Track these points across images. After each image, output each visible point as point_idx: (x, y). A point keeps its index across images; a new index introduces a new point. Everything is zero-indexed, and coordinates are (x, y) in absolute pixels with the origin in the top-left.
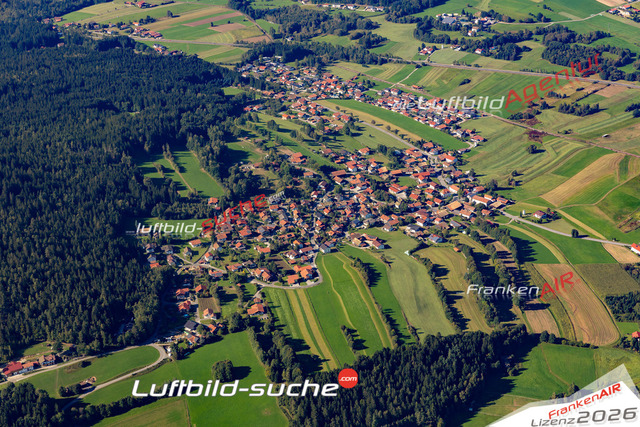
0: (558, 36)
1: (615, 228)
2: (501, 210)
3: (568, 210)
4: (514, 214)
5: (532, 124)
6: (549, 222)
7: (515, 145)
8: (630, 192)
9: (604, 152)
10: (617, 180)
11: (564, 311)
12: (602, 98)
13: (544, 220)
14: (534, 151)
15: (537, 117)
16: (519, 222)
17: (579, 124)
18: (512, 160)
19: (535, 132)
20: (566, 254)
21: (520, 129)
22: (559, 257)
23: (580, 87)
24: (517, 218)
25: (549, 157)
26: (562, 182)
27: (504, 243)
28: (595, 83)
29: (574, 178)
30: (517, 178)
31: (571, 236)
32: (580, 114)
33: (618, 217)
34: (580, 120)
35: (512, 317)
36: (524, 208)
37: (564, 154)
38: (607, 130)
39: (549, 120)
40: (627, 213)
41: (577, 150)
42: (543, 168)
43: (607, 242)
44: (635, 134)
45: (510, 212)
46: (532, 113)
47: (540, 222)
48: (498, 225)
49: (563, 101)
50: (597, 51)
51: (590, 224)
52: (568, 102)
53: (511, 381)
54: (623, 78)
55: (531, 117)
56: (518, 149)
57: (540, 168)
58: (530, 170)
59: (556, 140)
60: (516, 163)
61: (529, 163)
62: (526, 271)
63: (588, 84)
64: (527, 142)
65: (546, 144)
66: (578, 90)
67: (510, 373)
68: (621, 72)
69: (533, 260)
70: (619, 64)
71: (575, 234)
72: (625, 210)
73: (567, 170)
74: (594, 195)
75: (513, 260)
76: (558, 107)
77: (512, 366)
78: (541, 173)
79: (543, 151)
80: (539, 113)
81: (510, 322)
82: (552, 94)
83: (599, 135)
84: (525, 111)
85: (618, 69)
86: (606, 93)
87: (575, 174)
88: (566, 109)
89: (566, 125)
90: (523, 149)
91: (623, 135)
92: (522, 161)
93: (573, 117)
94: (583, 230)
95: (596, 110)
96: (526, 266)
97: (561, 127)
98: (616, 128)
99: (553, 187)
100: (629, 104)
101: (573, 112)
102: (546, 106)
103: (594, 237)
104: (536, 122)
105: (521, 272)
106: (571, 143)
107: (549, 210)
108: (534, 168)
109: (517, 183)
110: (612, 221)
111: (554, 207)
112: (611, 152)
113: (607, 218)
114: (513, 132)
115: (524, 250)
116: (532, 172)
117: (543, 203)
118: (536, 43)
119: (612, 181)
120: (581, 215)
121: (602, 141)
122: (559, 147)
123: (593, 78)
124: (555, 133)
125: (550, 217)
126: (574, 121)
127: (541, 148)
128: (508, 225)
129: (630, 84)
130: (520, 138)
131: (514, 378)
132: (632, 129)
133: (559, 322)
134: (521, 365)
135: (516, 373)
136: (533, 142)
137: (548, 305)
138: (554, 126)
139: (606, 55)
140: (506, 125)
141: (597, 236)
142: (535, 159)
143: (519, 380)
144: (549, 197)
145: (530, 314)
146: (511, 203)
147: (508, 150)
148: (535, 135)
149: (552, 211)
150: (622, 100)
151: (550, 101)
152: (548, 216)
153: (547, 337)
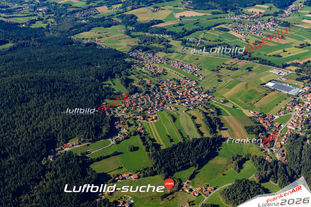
0: (224, 46)
1: (245, 105)
2: (211, 99)
3: (230, 99)
4: (215, 100)
5: (218, 73)
6: (225, 103)
7: (213, 79)
8: (249, 94)
9: (240, 82)
10: (245, 91)
11: (232, 131)
12: (239, 65)
13: (224, 102)
14: (219, 81)
15: (219, 70)
16: (216, 103)
18: (213, 84)
19: (219, 75)
20: (231, 113)
21: (215, 74)
22: (229, 114)
23: (232, 62)
24: (215, 102)
25: (223, 83)
26: (228, 91)
27: (213, 109)
28: (236, 60)
29: (232, 89)
30: (215, 89)
31: (232, 107)
32: (232, 70)
33: (246, 102)
35: (217, 132)
36: (218, 99)
37: (228, 82)
38: (241, 75)
39: (223, 71)
40: (248, 101)
41: (232, 81)
42: (222, 86)
43: (243, 109)
44: (249, 77)
45: (213, 100)
46: (218, 69)
47: (223, 103)
48: (210, 104)
49: (227, 66)
51: (238, 104)
52: (229, 66)
53: (218, 152)
54: (244, 59)
55: (218, 70)
56: (214, 80)
57: (221, 86)
58: (218, 87)
59: (226, 78)
60: (214, 85)
61: (218, 85)
62: (220, 118)
63: (234, 61)
64: (217, 78)
65: (223, 79)
66: (231, 63)
67: (217, 150)
69: (221, 115)
70: (243, 55)
71: (234, 107)
72: (248, 100)
73: (230, 87)
74: (238, 95)
75: (216, 114)
76: (226, 68)
77: (218, 148)
78: (222, 88)
79: (222, 81)
80: (220, 69)
81: (216, 134)
82: (223, 64)
83: (239, 77)
84: (215, 69)
85: (243, 57)
87: (232, 88)
88: (228, 68)
89: (228, 73)
90: (216, 80)
91: (246, 77)
92: (216, 84)
94: (236, 106)
95: (237, 69)
96: (220, 117)
97: (227, 74)
98: (243, 74)
99: (225, 92)
100: (247, 67)
101: (230, 69)
102: (222, 67)
103: (239, 108)
104: (219, 72)
106: (230, 79)
107: (225, 99)
108: (220, 86)
109: (215, 91)
111: (227, 99)
112: (242, 82)
113: (243, 102)
114: (213, 75)
115: (219, 111)
116: (219, 88)
117: (223, 97)
119: (243, 91)
120: (235, 101)
121: (239, 79)
122: (227, 80)
123: (235, 59)
124: (225, 76)
125: (226, 101)
126: (231, 72)
127: (221, 80)
128: (213, 104)
129: (246, 61)
130: (215, 77)
131: (219, 151)
132: (248, 75)
133: (231, 134)
134: (220, 147)
135: (219, 150)
136: (219, 78)
137: (227, 129)
138: (225, 74)
140: (210, 73)
141: (240, 108)
142: (220, 83)
144: (225, 95)
145: (222, 131)
146: (214, 97)
147: (212, 80)
148: (219, 76)
149: (226, 99)
150: (245, 66)
151: (223, 66)
152: (225, 101)
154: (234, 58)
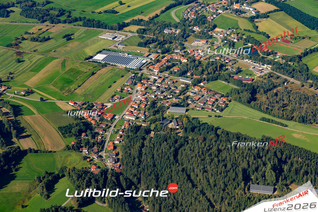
0: (27, 4)
1: (61, 94)
2: (4, 92)
3: (38, 88)
4: (11, 93)
5: (17, 48)
6: (29, 95)
7: (10, 59)
8: (67, 76)
9: (53, 58)
10: (61, 72)
11: (38, 137)
12: (51, 33)
13: (26, 95)
14: (19, 61)
15: (20, 45)
16: (14, 97)
17: (41, 46)
18: (9, 66)
19: (19, 52)
20: (38, 110)
21: (12, 51)
22: (35, 111)
23: (40, 28)
24: (13, 95)
25: (27, 64)
26: (34, 75)
27: (7, 108)
28: (47, 26)
29: (40, 72)
30: (11, 76)
31: (40, 100)
32: (41, 41)
33: (62, 89)
34: (41, 44)
35: (13, 143)
36: (16, 90)
37: (34, 61)
38: (54, 48)
39: (26, 45)
40: (66, 87)
41: (40, 59)
42: (24, 69)
43: (58, 101)
44: (68, 49)
45: (9, 93)
46: (17, 43)
47: (24, 96)
48: (3, 100)
49: (32, 36)
50: (47, 10)
51: (49, 94)
52: (35, 36)
53: (14, 174)
54: (60, 22)
55: (17, 45)
56: (11, 61)
57: (23, 69)
58: (18, 71)
59: (30, 55)
60: (11, 68)
61: (17, 67)
62: (19, 120)
63: (43, 26)
64: (16, 57)
65: (25, 58)
66: (39, 30)
67: (14, 170)
68: (59, 20)
69: (22, 114)
70: (58, 16)
71: (42, 99)
72: (65, 85)
73: (36, 69)
74: (50, 80)
75: (12, 115)
76: (30, 39)
77: (14, 167)
78: (24, 72)
80: (20, 43)
81: (12, 146)
82: (26, 33)
83: (51, 51)
84: (13, 42)
85: (58, 18)
86: (53, 30)
87: (40, 70)
88: (34, 40)
89: (35, 47)
90: (14, 61)
91: (62, 50)
92: (14, 67)
93: (38, 43)
94: (46, 97)
95: (49, 39)
96: (19, 118)
97: (32, 48)
98: (58, 47)
99: (29, 78)
100: (64, 35)
101: (37, 40)
102: (24, 39)
103: (51, 100)
104: (20, 47)
105: (16, 121)
106: (37, 56)
107: (28, 89)
108: (20, 70)
109: (12, 78)
110: (59, 91)
111: (31, 88)
112: (57, 58)
113: (57, 90)
114: (8, 53)
115: (17, 110)
116: (19, 72)
117: (25, 86)
118: (17, 8)
119: (58, 72)
120: (44, 90)
121: (52, 54)
122: (32, 58)
123: (46, 23)
124: (29, 52)
125: (29, 93)
126: (39, 45)
127: (23, 60)
128: (8, 99)
129: (64, 25)
130: (12, 56)
131: (16, 172)
132: (66, 46)
133: (36, 142)
134: (19, 166)
135: (17, 170)
136: (18, 57)
137: (30, 135)
138: (29, 48)
139: (51, 12)
140: (4, 50)
141: (53, 99)
142: (20, 65)
143: (18, 173)
144: (28, 83)
145: (22, 141)
146: (9, 88)
147: (6, 62)
148: (19, 54)
149: (30, 90)
150: (61, 33)
151: (25, 36)
153: (31, 150)
154: (43, 22)
